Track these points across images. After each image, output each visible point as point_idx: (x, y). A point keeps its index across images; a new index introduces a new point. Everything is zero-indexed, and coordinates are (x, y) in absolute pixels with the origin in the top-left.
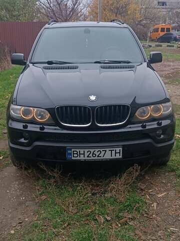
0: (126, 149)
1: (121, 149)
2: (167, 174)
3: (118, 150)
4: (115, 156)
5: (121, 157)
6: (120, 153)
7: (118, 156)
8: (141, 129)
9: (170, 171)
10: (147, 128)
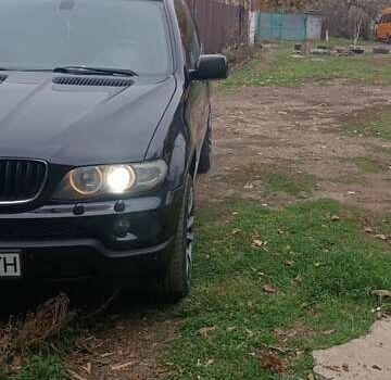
0: (31, 256)
1: (17, 256)
2: (168, 322)
3: (10, 258)
4: (6, 271)
5: (18, 274)
6: (15, 264)
7: (11, 272)
8: (71, 215)
9: (177, 316)
10: (86, 214)
